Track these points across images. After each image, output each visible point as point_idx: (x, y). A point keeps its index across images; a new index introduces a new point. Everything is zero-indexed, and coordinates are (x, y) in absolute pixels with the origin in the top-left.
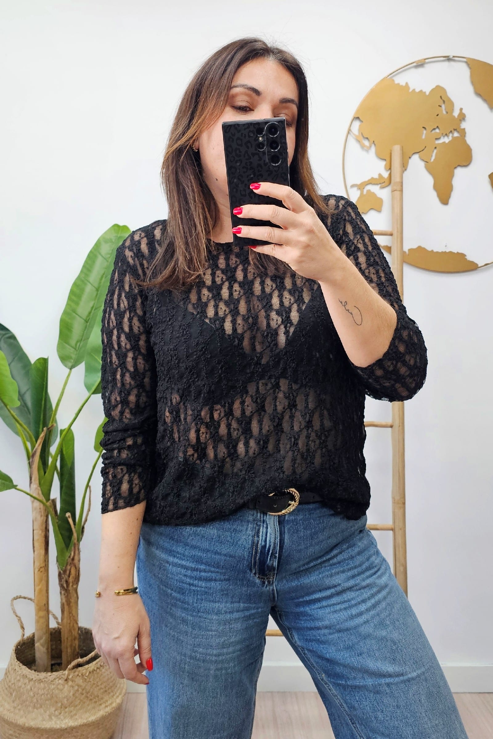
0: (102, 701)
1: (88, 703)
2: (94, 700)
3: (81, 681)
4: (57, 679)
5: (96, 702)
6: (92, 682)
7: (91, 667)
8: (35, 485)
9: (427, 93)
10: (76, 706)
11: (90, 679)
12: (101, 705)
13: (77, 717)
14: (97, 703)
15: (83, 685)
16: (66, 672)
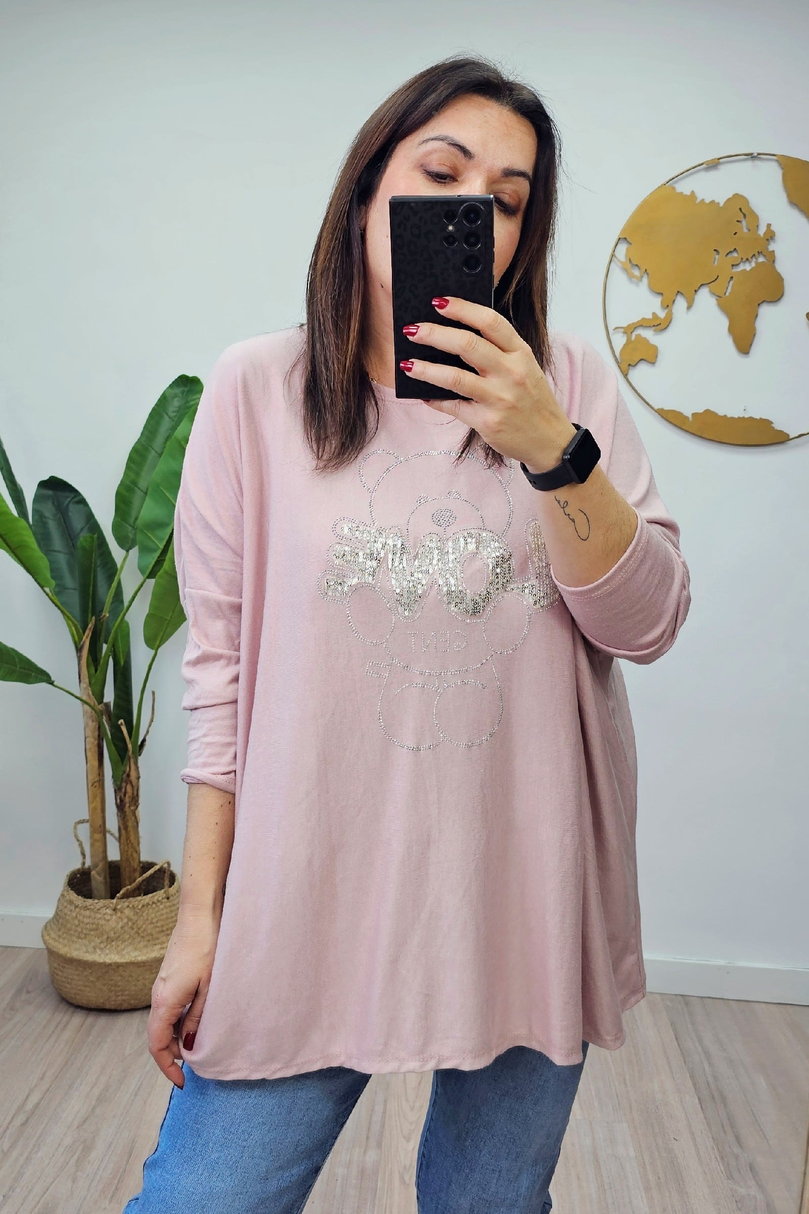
0: (157, 941)
1: (139, 939)
2: (147, 938)
3: (132, 913)
4: (105, 908)
5: (149, 941)
6: (146, 918)
7: (145, 899)
8: (84, 685)
9: (721, 205)
10: (125, 941)
11: (142, 913)
12: (155, 945)
13: (124, 952)
14: (151, 942)
15: (135, 918)
16: (114, 901)
